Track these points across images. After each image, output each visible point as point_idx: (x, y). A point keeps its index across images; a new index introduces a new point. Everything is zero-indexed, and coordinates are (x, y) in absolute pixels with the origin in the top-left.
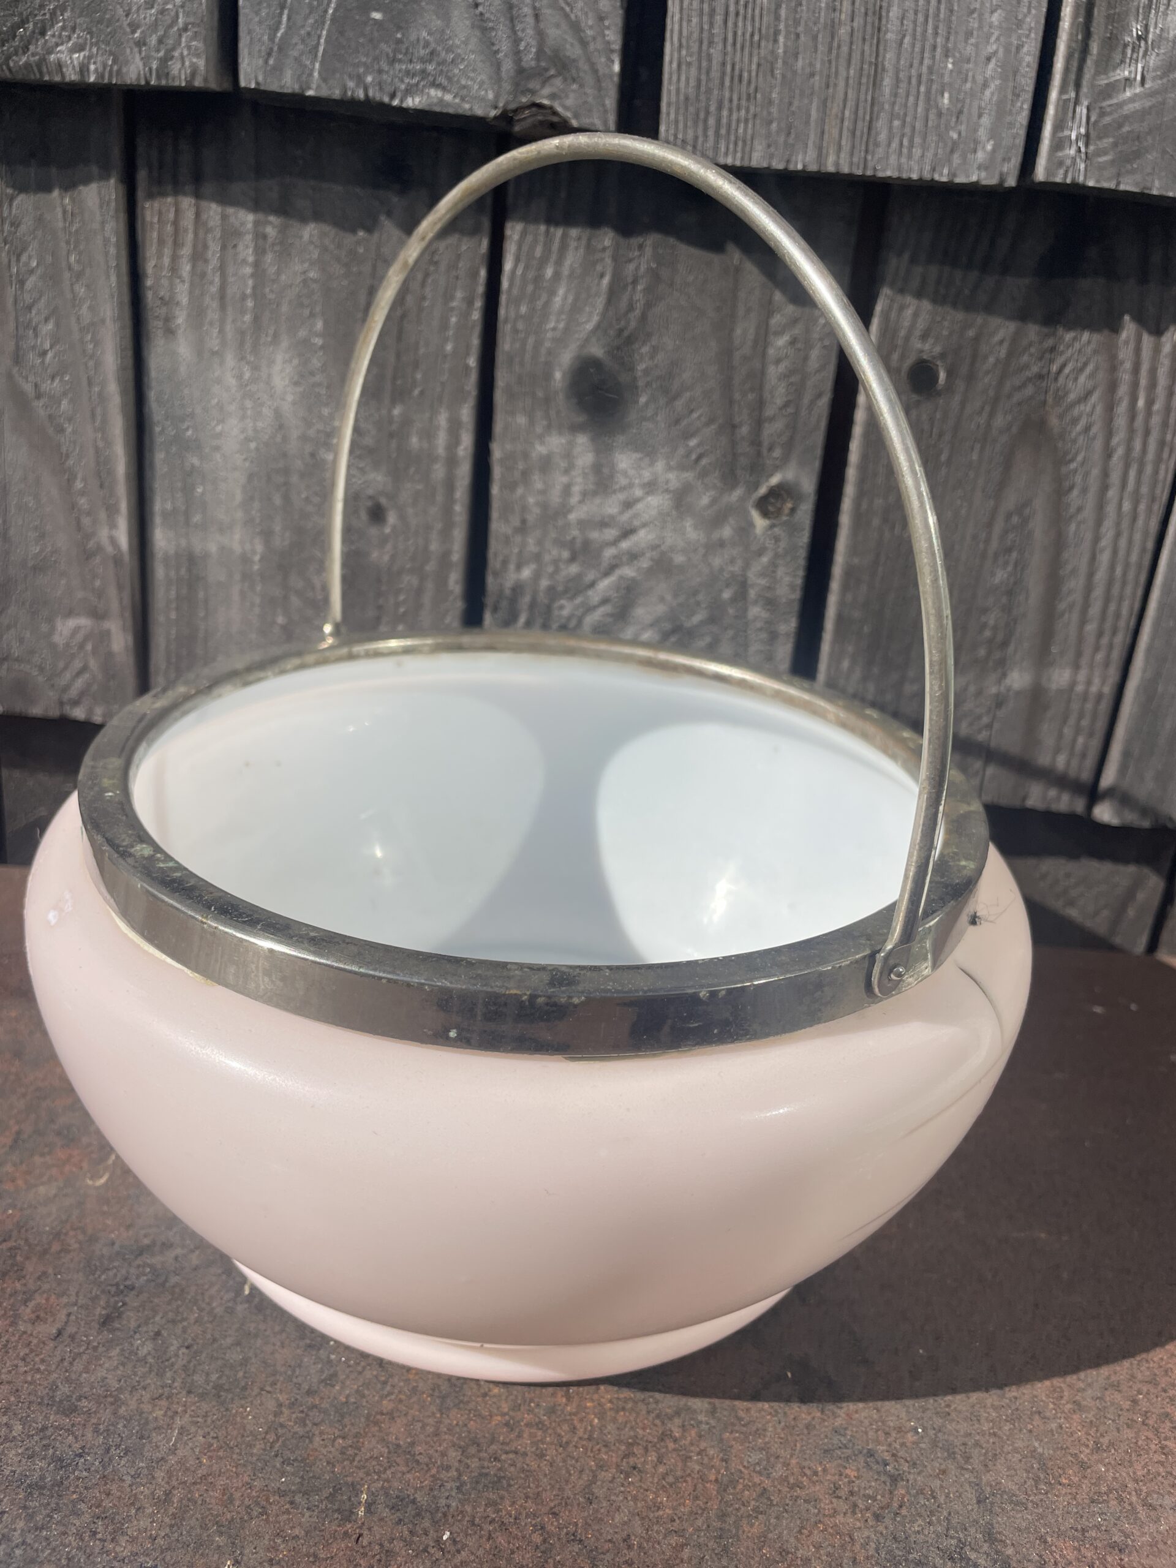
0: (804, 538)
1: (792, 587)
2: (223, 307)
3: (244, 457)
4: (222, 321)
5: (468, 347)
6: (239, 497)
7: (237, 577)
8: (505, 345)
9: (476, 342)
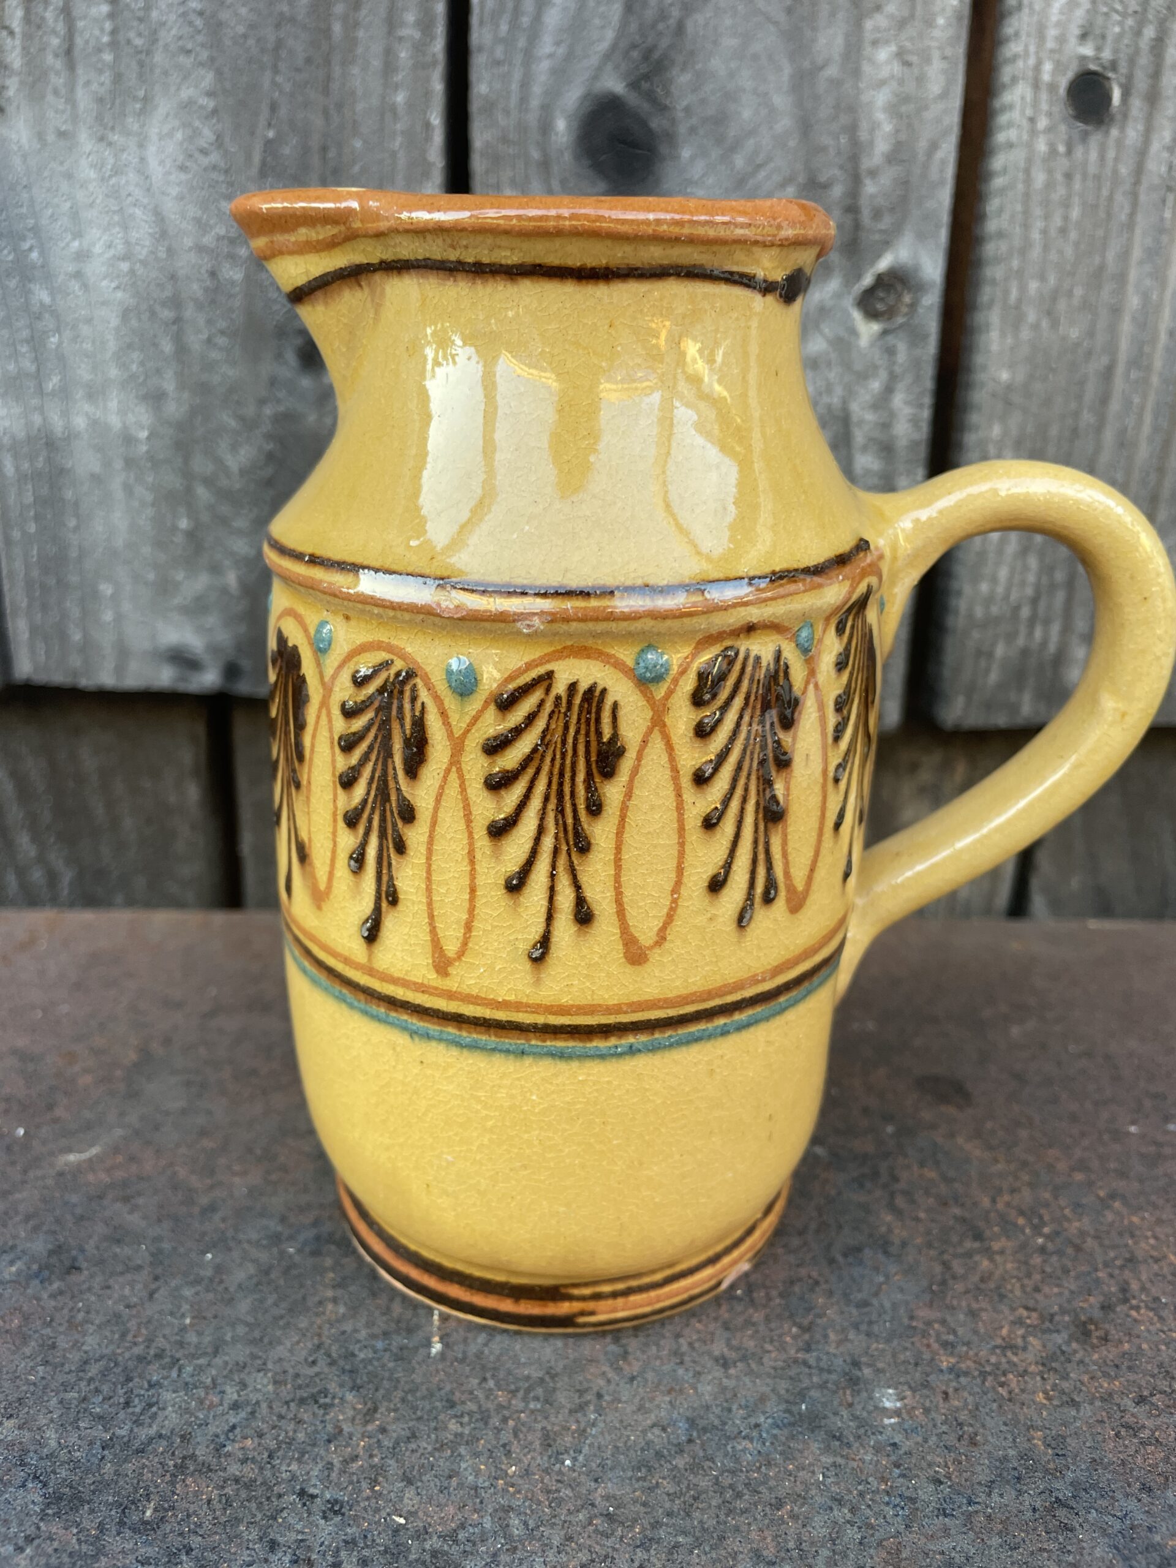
0: (931, 348)
1: (914, 421)
2: (71, 66)
3: (113, 285)
4: (71, 87)
5: (428, 94)
6: (112, 345)
7: (118, 464)
8: (481, 86)
9: (438, 86)
